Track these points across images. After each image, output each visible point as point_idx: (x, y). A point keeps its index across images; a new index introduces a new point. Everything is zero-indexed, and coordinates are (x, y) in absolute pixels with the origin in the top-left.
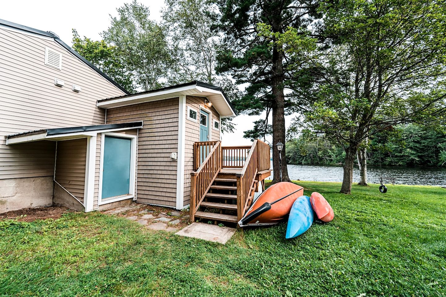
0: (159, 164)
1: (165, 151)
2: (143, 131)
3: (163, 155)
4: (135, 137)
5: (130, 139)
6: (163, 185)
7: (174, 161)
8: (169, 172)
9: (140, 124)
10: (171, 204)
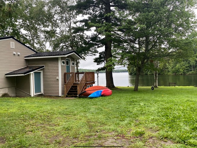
0: (52, 81)
1: (54, 76)
2: (45, 69)
3: (53, 78)
4: (42, 72)
5: (40, 72)
6: (54, 88)
7: (58, 80)
8: (56, 84)
9: (43, 67)
10: (57, 94)
